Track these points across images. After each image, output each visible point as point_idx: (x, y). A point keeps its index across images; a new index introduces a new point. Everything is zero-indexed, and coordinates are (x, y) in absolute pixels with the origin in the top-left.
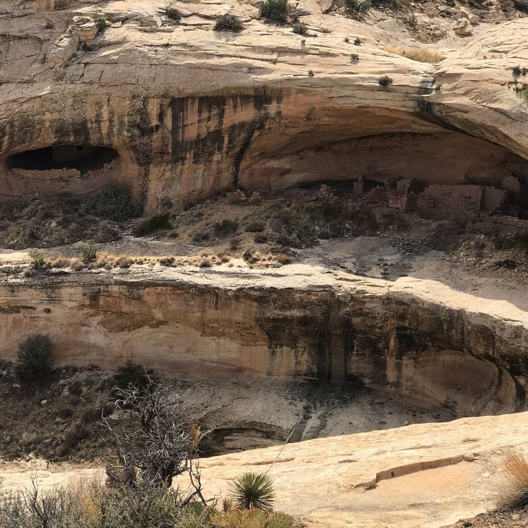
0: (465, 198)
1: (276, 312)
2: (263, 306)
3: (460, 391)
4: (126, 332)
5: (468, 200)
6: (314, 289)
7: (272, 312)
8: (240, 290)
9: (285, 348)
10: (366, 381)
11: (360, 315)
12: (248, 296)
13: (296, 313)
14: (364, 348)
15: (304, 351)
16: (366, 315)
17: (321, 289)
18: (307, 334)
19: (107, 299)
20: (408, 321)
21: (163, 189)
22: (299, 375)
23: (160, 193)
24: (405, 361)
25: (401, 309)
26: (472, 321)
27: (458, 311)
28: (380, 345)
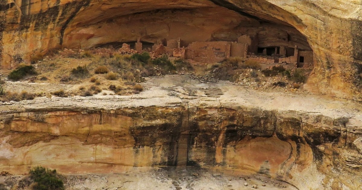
0: (216, 49)
1: (145, 122)
2: (136, 119)
3: (268, 163)
4: (26, 147)
5: (218, 51)
6: (170, 105)
7: (143, 123)
8: (119, 109)
9: (145, 147)
10: (202, 164)
11: (204, 119)
12: (124, 114)
13: (159, 122)
14: (201, 142)
15: (160, 148)
16: (209, 119)
17: (174, 105)
18: (163, 136)
19: (17, 122)
20: (236, 121)
21: (15, 49)
22: (156, 165)
23: (12, 52)
24: (229, 147)
25: (231, 114)
26: (283, 116)
27: (272, 112)
28: (213, 139)
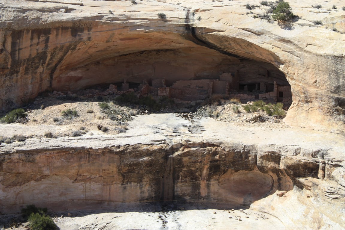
0: (199, 87)
1: (131, 159)
2: (122, 157)
3: (251, 195)
4: (18, 187)
5: (201, 89)
6: (155, 143)
7: (129, 160)
8: (105, 148)
9: (133, 183)
10: (187, 198)
11: (188, 155)
12: (111, 152)
14: (186, 177)
15: (147, 184)
16: (192, 155)
17: (159, 143)
18: (149, 172)
19: (9, 164)
21: (6, 93)
22: (143, 200)
23: (4, 96)
24: (212, 182)
25: (213, 149)
26: (264, 150)
27: (252, 146)
28: (197, 174)
